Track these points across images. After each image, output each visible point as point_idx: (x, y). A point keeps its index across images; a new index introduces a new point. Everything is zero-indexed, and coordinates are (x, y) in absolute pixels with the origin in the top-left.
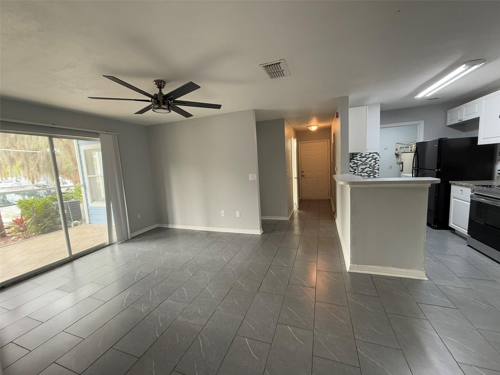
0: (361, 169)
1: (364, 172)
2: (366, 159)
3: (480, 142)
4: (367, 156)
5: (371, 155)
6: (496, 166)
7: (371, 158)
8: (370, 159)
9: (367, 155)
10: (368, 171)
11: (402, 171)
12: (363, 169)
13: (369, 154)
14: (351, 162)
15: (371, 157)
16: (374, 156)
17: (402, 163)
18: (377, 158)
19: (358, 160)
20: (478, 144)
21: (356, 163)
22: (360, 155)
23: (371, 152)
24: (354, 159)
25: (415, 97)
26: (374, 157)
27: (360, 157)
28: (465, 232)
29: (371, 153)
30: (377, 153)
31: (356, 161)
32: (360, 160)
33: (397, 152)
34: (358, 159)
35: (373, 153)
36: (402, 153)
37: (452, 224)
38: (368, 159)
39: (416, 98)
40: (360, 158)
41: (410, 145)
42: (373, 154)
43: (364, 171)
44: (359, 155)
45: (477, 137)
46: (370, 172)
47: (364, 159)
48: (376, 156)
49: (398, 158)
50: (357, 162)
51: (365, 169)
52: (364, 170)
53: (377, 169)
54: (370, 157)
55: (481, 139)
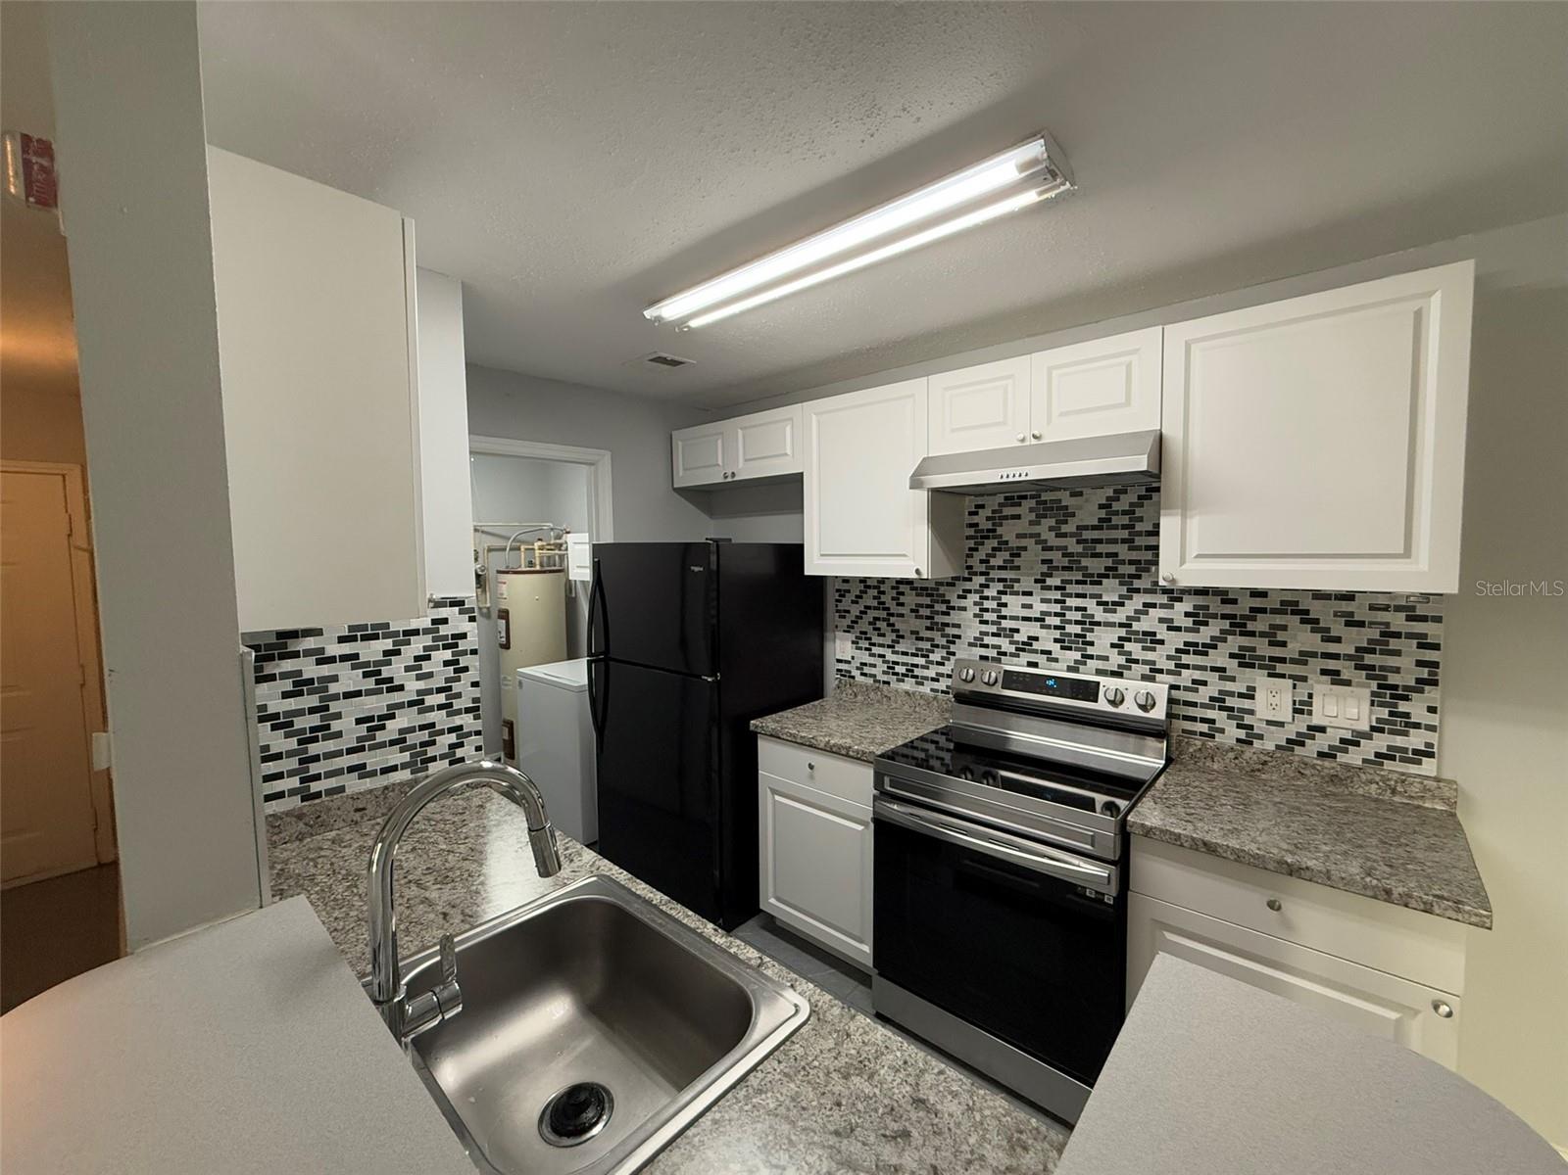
0: (359, 721)
1: (382, 745)
3: (813, 566)
5: (421, 621)
6: (829, 647)
7: (427, 640)
8: (417, 646)
10: (412, 730)
11: (506, 646)
12: (370, 719)
14: (272, 678)
15: (426, 631)
16: (445, 621)
17: (504, 615)
18: (464, 636)
19: (332, 660)
20: (806, 573)
21: (311, 681)
24: (296, 655)
25: (648, 314)
26: (444, 630)
28: (862, 950)
30: (461, 603)
31: (310, 670)
32: (344, 658)
33: (478, 567)
35: (434, 605)
36: (499, 572)
37: (772, 901)
38: (408, 643)
42: (443, 612)
43: (381, 737)
46: (425, 735)
48: (457, 622)
49: (484, 591)
50: (326, 670)
51: (392, 717)
52: (383, 727)
53: (468, 710)
55: (816, 554)
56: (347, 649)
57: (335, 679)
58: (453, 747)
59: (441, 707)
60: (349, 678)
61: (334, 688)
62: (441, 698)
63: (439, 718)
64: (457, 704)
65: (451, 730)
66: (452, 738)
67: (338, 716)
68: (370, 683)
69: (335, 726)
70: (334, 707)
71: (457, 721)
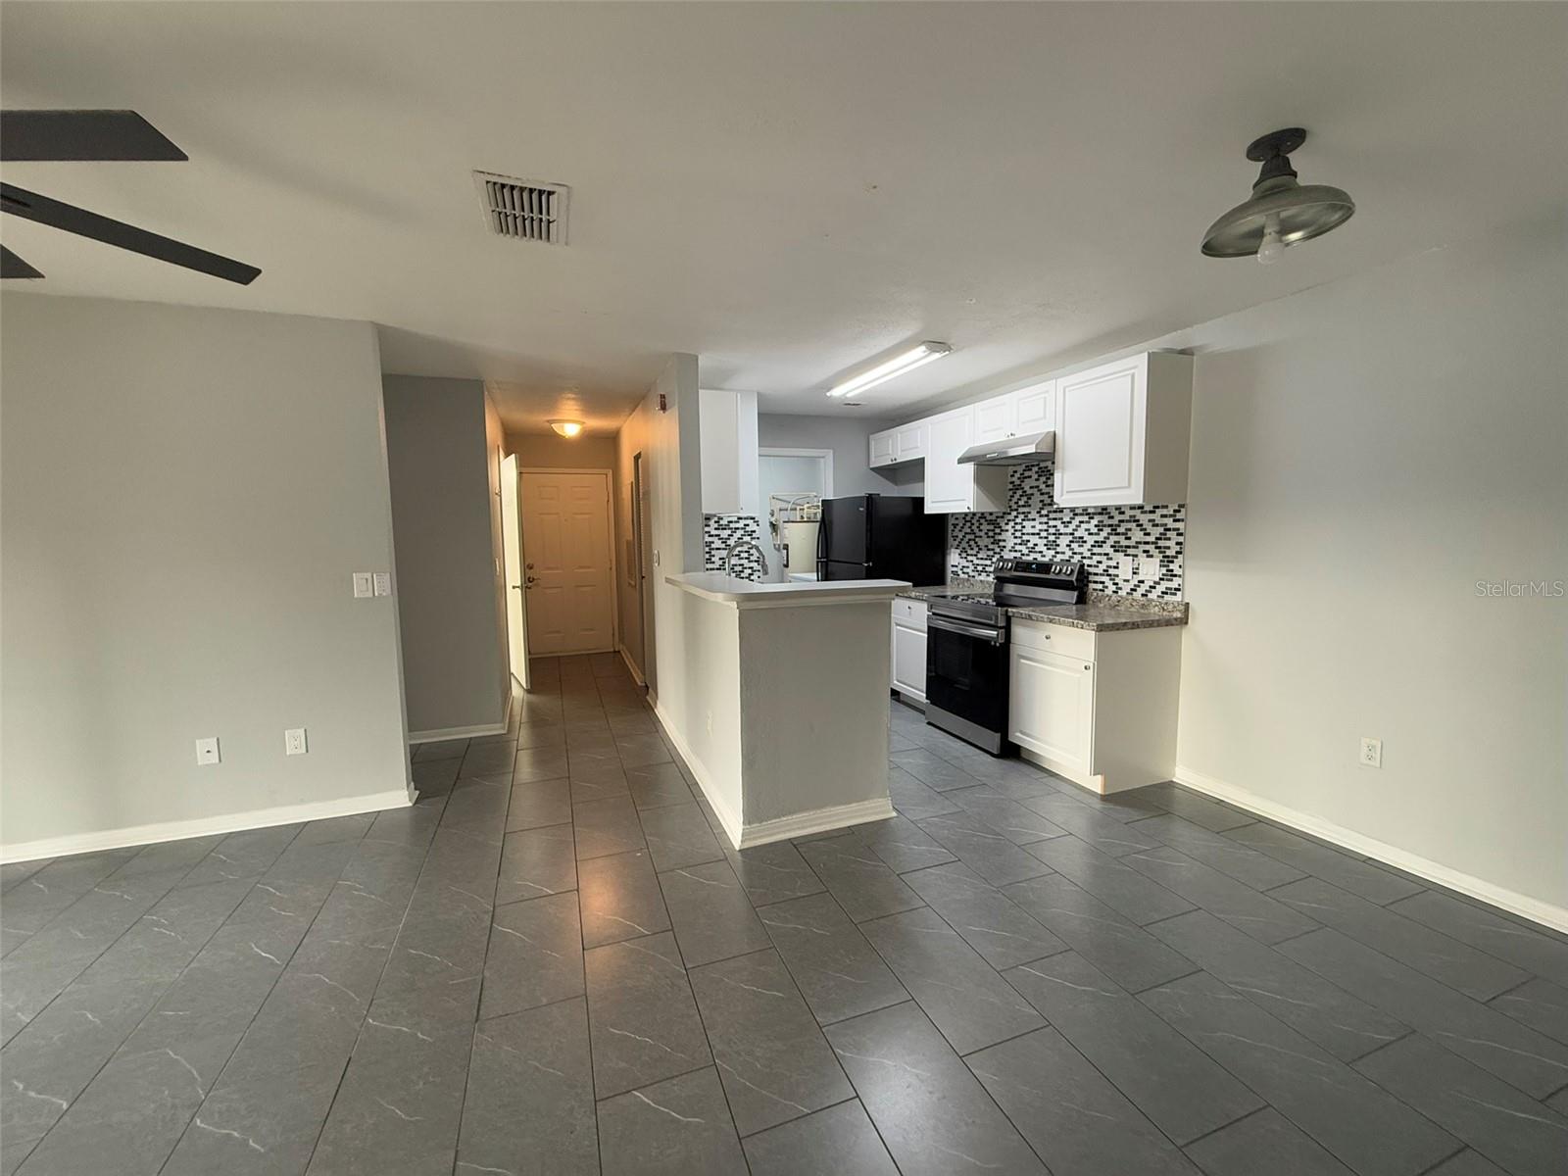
0: (720, 559)
2: (729, 532)
3: (930, 509)
4: (732, 525)
5: (741, 524)
6: (948, 558)
7: (742, 532)
8: (739, 533)
9: (731, 522)
10: (736, 565)
11: (787, 566)
13: (736, 519)
15: (742, 529)
16: (748, 525)
17: (786, 547)
18: (754, 532)
19: (712, 536)
20: (926, 512)
22: (716, 522)
23: (740, 515)
25: (828, 394)
26: (748, 529)
27: (716, 525)
28: (921, 696)
29: (741, 518)
30: (753, 518)
32: (716, 536)
33: (773, 519)
34: (712, 533)
35: (745, 519)
36: (784, 522)
37: (895, 682)
38: (735, 532)
39: (829, 397)
40: (716, 529)
41: (799, 505)
42: (747, 522)
44: (713, 521)
45: (922, 499)
46: (740, 568)
47: (725, 534)
48: (753, 526)
49: (777, 535)
50: (711, 539)
53: (756, 561)
54: (738, 529)
55: (930, 501)
56: (717, 532)
57: (713, 542)
58: (750, 574)
59: (746, 558)
60: (718, 543)
61: (713, 546)
62: (746, 555)
63: (745, 562)
64: (752, 558)
65: (750, 568)
66: (750, 571)
67: (714, 556)
68: (723, 546)
69: (713, 559)
70: (713, 552)
71: (751, 565)
